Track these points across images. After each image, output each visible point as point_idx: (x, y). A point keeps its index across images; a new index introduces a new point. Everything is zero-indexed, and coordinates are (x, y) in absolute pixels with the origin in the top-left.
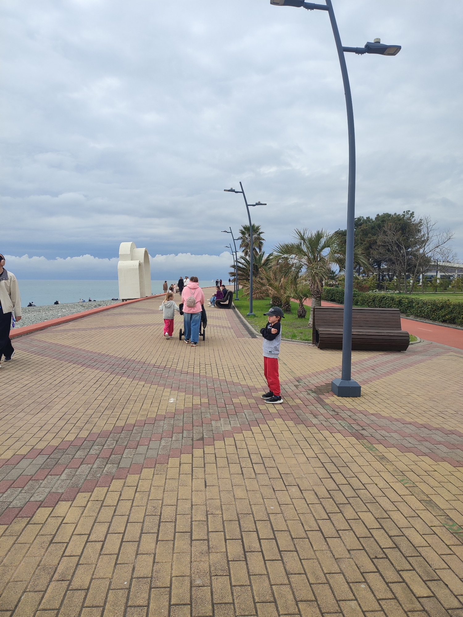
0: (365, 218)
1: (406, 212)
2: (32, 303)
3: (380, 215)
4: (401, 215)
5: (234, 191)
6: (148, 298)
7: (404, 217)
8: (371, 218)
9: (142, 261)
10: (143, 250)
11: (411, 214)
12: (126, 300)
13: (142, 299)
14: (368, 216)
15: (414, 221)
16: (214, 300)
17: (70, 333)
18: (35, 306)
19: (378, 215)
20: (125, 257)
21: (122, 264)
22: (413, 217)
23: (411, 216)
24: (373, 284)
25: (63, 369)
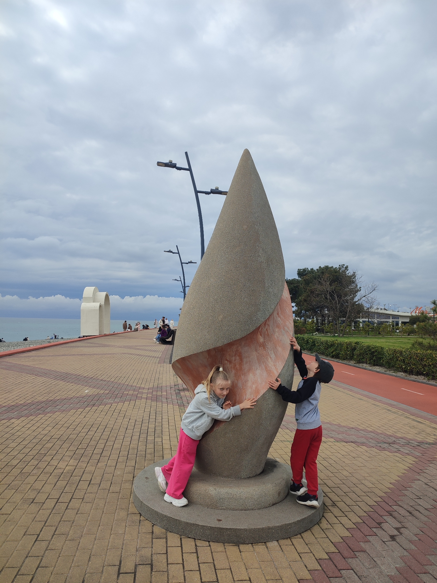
0: (310, 270)
1: (341, 266)
2: (2, 339)
3: (322, 267)
4: (337, 268)
5: (171, 252)
6: (106, 335)
7: (339, 270)
8: (314, 269)
9: (103, 303)
10: (104, 294)
11: (345, 267)
12: (87, 336)
13: (100, 336)
14: (312, 268)
15: (348, 274)
16: (159, 338)
17: (32, 358)
18: (5, 342)
19: (320, 267)
20: (88, 300)
21: (85, 305)
22: (347, 270)
23: (346, 269)
24: (312, 327)
25: (22, 377)
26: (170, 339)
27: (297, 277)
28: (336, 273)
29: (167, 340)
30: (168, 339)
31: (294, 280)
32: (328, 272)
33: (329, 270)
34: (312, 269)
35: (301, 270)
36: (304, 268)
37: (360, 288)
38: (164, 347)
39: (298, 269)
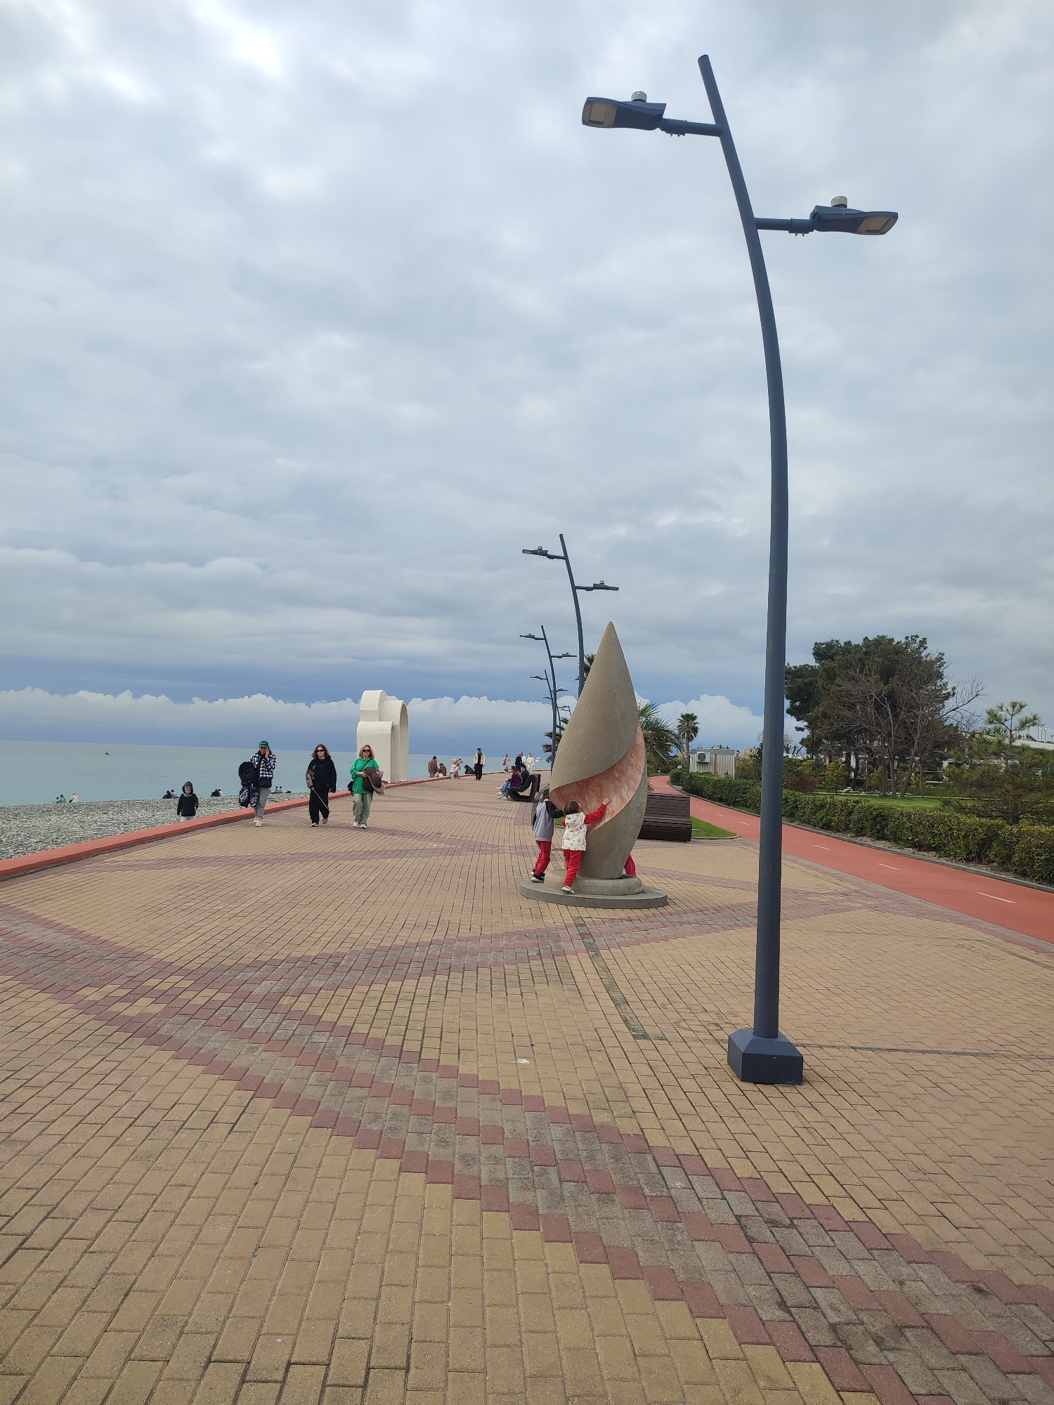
16: (507, 789)
26: (527, 793)
27: (812, 662)
28: (897, 655)
29: (521, 794)
30: (521, 791)
31: (805, 668)
32: (880, 654)
33: (881, 648)
34: (848, 643)
35: (823, 644)
36: (829, 640)
37: (954, 688)
38: (517, 805)
39: (816, 644)
